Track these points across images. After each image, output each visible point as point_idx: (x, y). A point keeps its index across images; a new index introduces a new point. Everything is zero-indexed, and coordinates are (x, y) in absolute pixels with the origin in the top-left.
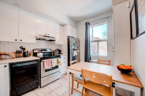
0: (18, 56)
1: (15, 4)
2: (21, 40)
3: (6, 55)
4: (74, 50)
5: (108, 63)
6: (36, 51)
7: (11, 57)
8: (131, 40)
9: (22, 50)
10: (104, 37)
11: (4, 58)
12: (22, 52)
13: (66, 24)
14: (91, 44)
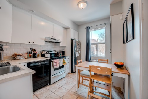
0: (29, 57)
1: (30, 10)
2: (33, 43)
3: (20, 55)
4: (77, 51)
5: (107, 62)
6: (44, 53)
7: (24, 58)
8: (124, 44)
9: (32, 51)
10: (100, 39)
11: (18, 58)
12: (32, 53)
13: (70, 28)
14: (91, 46)
